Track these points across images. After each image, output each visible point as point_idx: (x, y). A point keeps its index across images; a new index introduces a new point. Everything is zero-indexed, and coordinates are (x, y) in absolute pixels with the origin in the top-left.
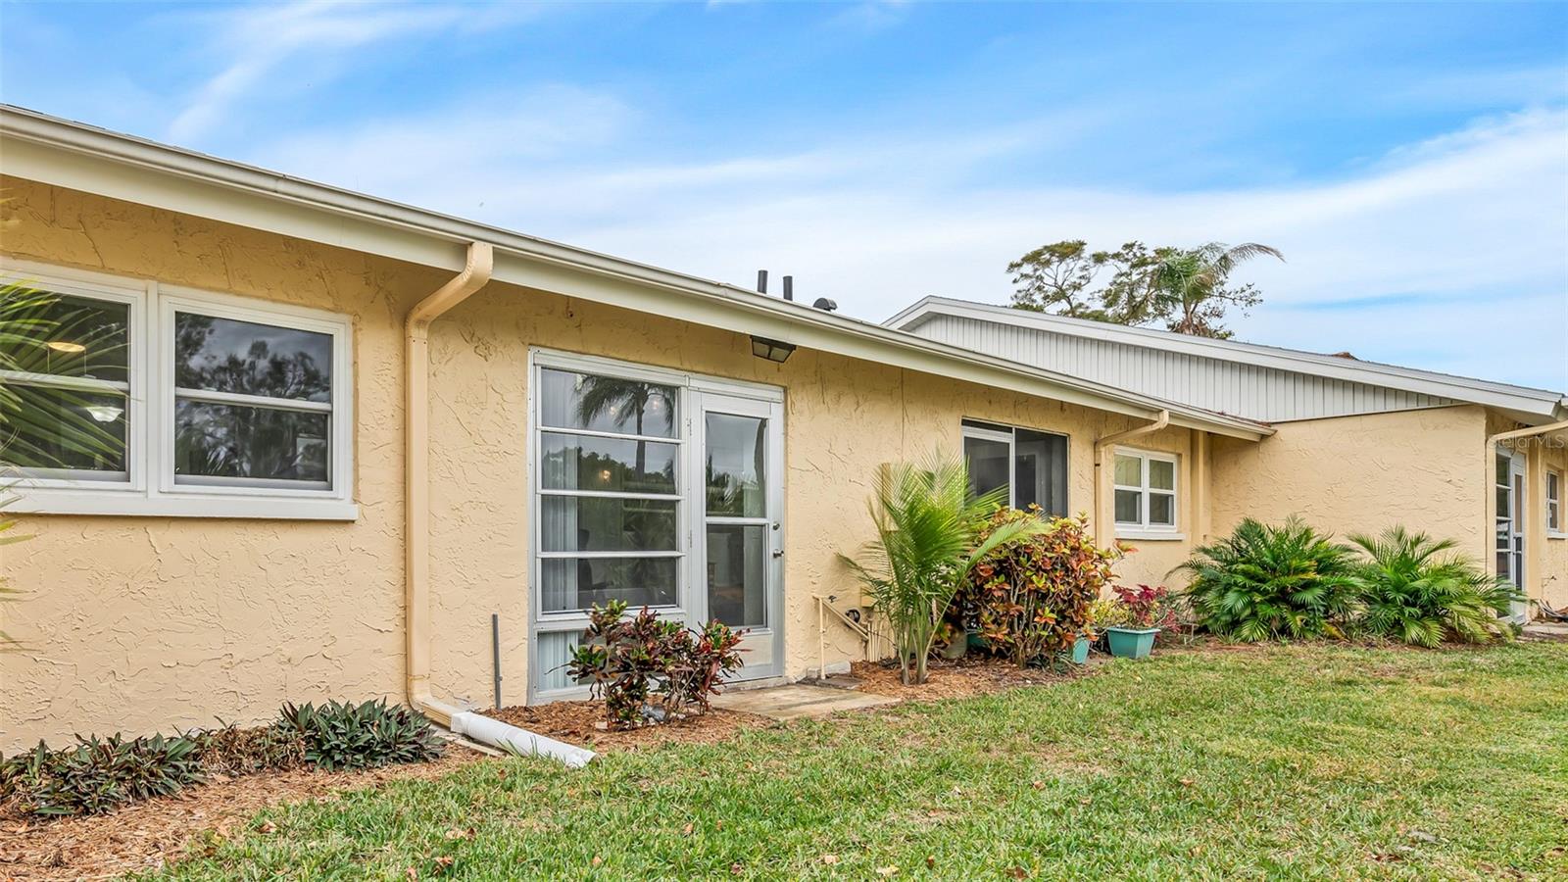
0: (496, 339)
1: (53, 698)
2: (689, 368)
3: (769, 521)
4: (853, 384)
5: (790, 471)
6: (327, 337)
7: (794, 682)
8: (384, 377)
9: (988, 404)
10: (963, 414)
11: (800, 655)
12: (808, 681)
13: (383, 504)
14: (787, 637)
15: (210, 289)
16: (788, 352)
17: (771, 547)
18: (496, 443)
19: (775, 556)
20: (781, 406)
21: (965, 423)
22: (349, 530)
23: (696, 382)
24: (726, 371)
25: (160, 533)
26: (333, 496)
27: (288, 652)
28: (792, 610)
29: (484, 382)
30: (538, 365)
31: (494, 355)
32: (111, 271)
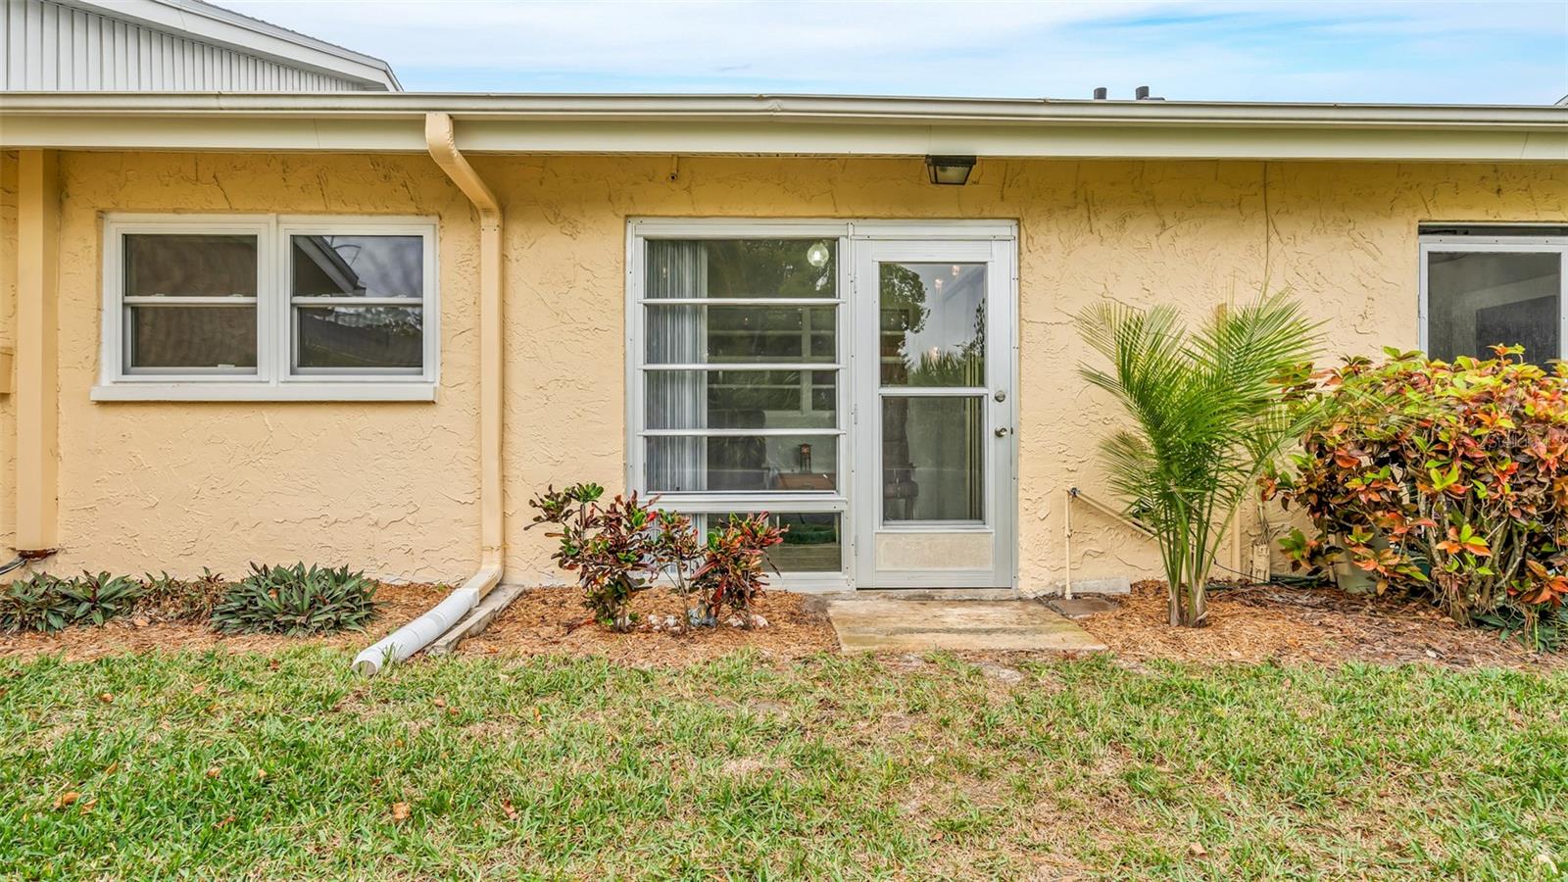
0: (584, 216)
1: (196, 540)
2: (850, 214)
3: (989, 391)
4: (1153, 201)
5: (1026, 327)
6: (415, 239)
7: (1032, 596)
8: (466, 268)
9: (1495, 195)
10: (1422, 215)
11: (1044, 564)
12: (1050, 601)
13: (466, 385)
14: (1020, 539)
15: (311, 213)
16: (967, 169)
17: (991, 425)
18: (586, 321)
19: (998, 434)
20: (1014, 245)
21: (1424, 231)
22: (431, 409)
23: (863, 229)
24: (909, 210)
25: (272, 414)
26: (424, 380)
27: (375, 515)
28: (1027, 505)
29: (572, 261)
30: (640, 236)
31: (583, 231)
32: (237, 211)
